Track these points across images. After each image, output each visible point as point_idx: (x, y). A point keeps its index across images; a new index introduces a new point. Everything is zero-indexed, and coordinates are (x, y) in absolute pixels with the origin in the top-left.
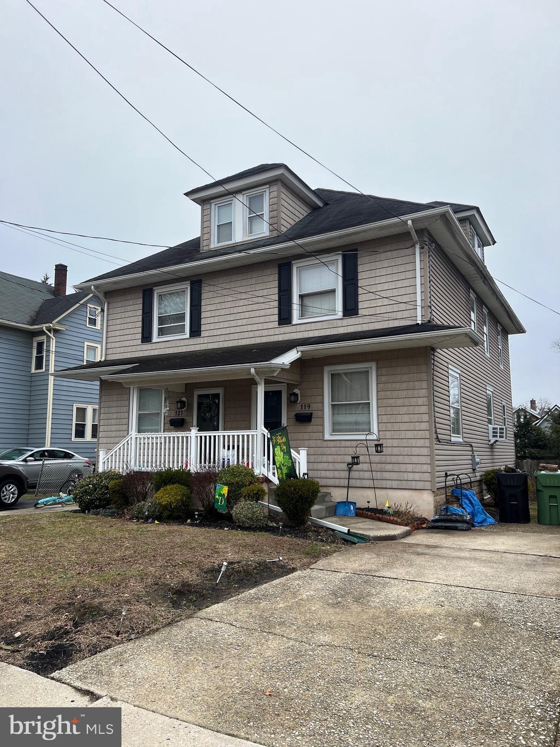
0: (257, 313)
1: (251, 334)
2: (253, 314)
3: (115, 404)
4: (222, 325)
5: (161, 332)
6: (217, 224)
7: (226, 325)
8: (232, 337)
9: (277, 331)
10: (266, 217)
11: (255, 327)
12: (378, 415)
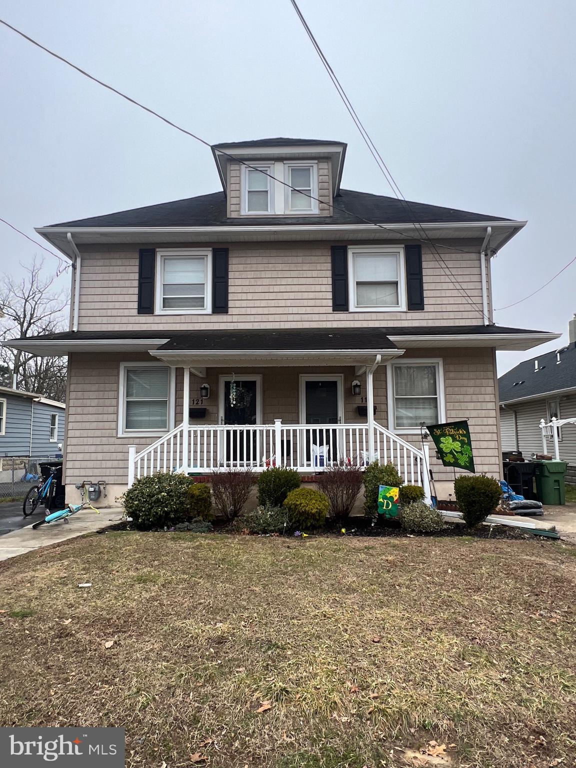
0: (305, 295)
1: (297, 317)
2: (299, 296)
4: (257, 303)
5: (166, 303)
6: (247, 189)
7: (264, 303)
8: (271, 318)
9: (331, 317)
10: (315, 193)
11: (303, 310)
12: (446, 410)
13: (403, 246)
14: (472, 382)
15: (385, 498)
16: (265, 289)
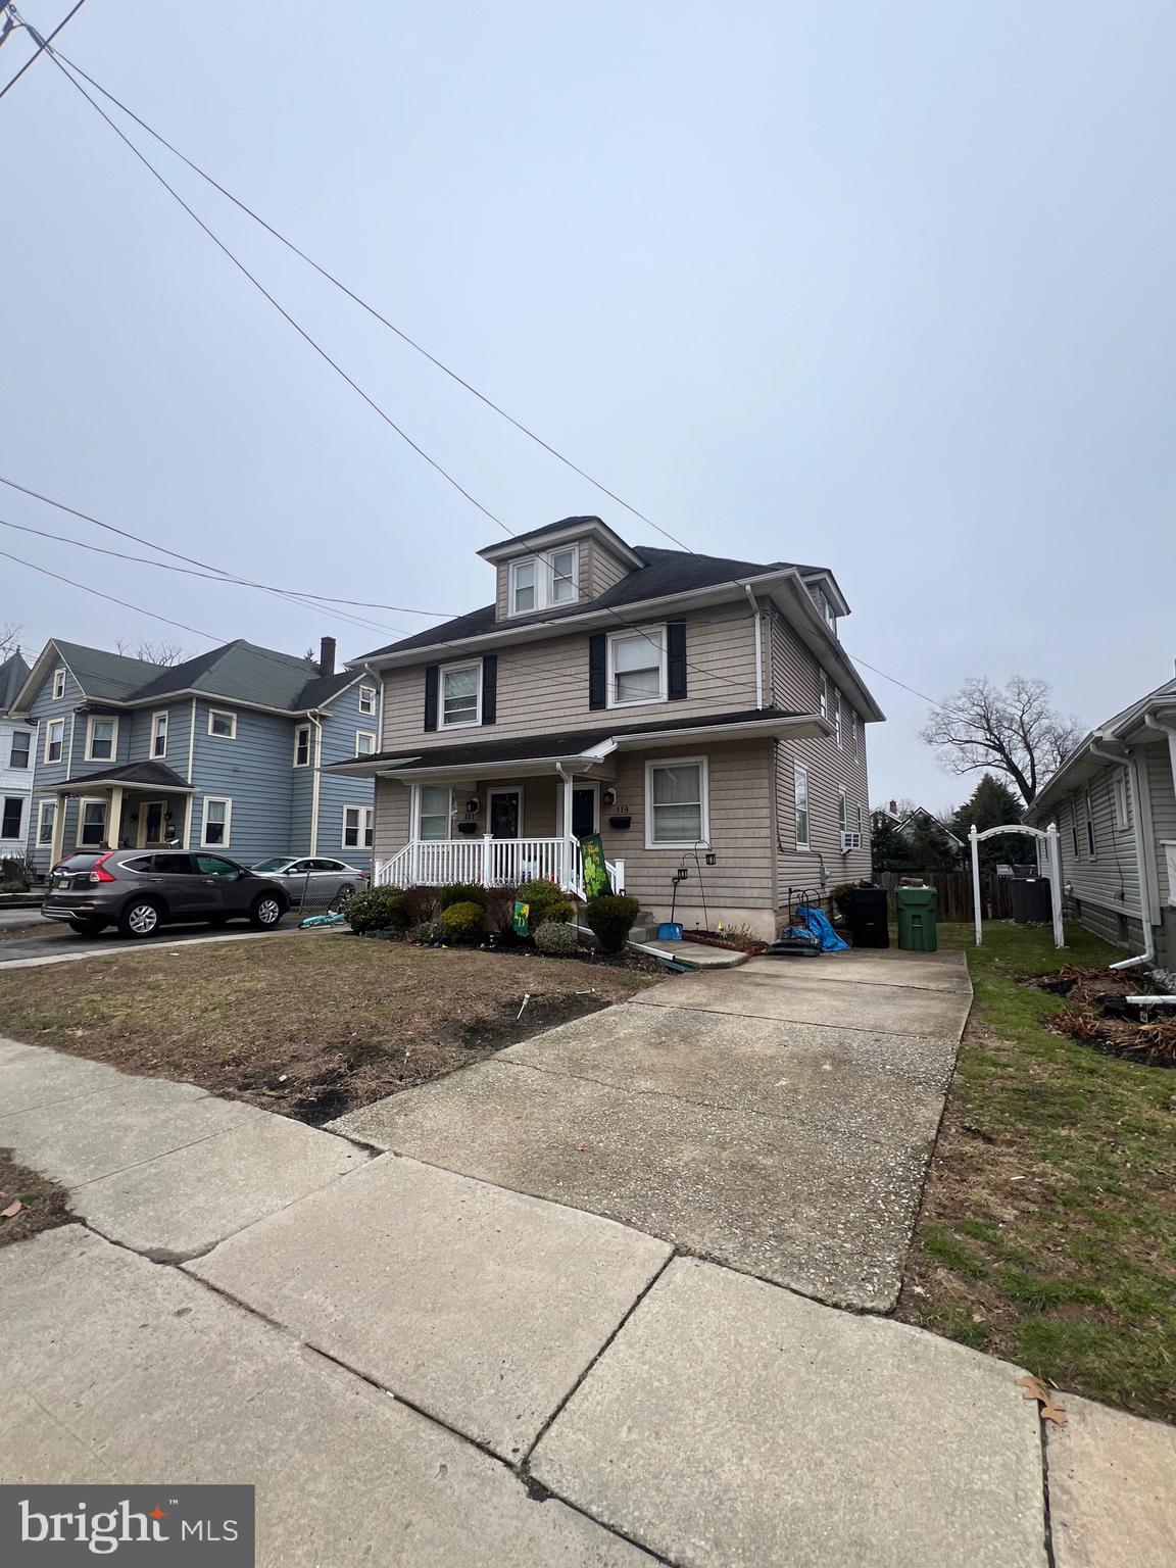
0: (564, 696)
1: (556, 721)
2: (558, 697)
3: (393, 805)
4: (521, 710)
5: (448, 719)
6: (515, 588)
7: (526, 710)
8: (533, 724)
9: (589, 717)
10: (575, 580)
12: (710, 820)
14: (742, 784)
15: (520, 915)
16: (528, 693)
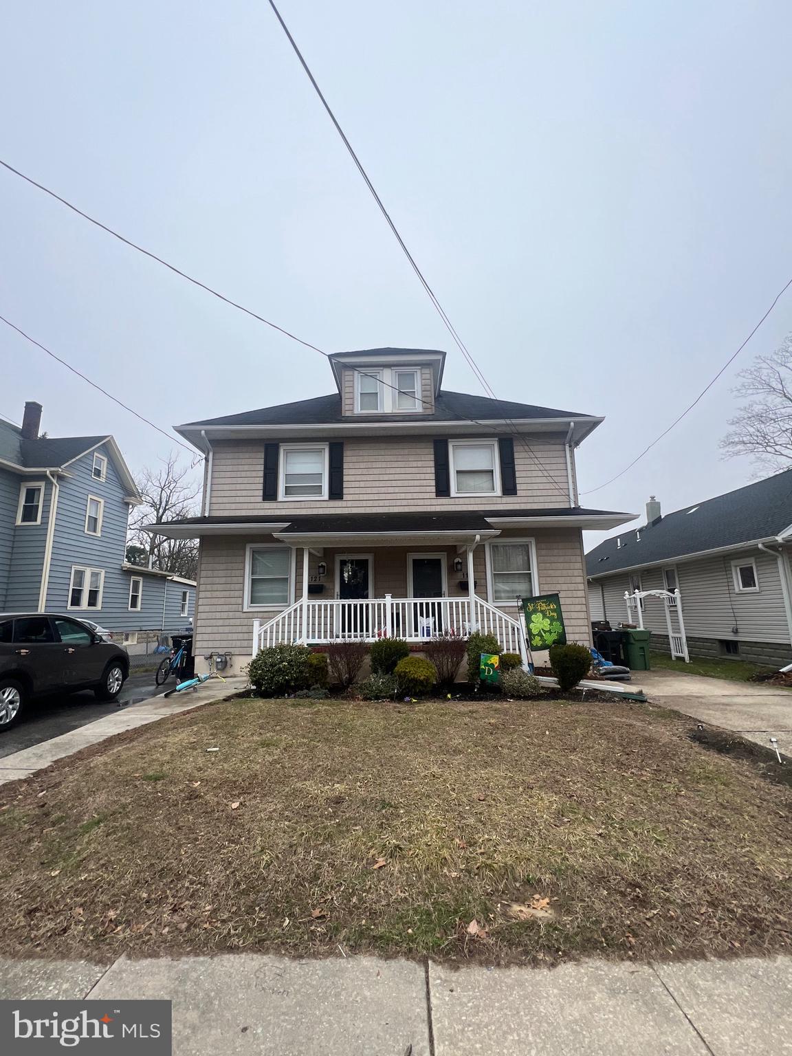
0: (412, 483)
1: (404, 503)
2: (406, 483)
4: (369, 490)
5: (288, 491)
6: (360, 391)
7: (375, 490)
8: (381, 503)
9: (434, 502)
10: (418, 395)
11: (409, 496)
12: (540, 584)
13: (497, 439)
14: (561, 559)
